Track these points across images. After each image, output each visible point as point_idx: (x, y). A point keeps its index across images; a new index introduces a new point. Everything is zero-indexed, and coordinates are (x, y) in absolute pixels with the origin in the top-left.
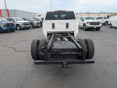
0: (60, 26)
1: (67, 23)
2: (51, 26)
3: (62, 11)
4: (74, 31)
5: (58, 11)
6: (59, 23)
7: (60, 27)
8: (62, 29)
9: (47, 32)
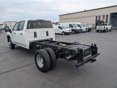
1: (47, 31)
3: (42, 20)
4: (52, 38)
5: (39, 20)
6: (40, 32)
7: (42, 36)
8: (43, 37)
9: (30, 41)
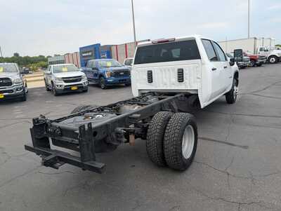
0: (165, 76)
1: (179, 70)
2: (146, 77)
3: (168, 41)
4: (197, 90)
5: (159, 42)
6: (161, 71)
7: (165, 80)
8: (168, 83)
9: (139, 90)
